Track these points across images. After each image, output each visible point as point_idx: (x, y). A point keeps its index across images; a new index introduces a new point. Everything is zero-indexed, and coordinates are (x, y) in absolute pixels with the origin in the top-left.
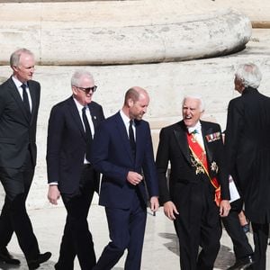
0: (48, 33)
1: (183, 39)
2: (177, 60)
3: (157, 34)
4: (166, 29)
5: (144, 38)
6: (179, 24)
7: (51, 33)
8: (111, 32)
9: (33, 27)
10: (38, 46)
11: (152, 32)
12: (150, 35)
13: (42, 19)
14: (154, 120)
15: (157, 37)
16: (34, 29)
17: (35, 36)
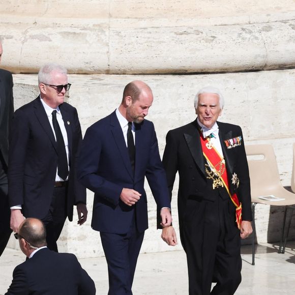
0: (118, 33)
1: (289, 41)
2: (282, 67)
3: (257, 35)
4: (268, 29)
5: (240, 40)
6: (285, 22)
7: (123, 34)
8: (198, 32)
9: (99, 25)
10: (106, 49)
11: (251, 32)
12: (248, 36)
13: (110, 16)
14: (253, 143)
15: (256, 38)
16: (100, 28)
17: (103, 37)
